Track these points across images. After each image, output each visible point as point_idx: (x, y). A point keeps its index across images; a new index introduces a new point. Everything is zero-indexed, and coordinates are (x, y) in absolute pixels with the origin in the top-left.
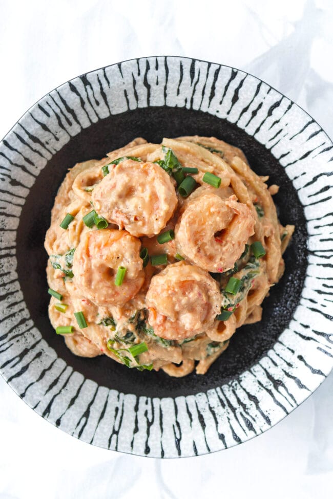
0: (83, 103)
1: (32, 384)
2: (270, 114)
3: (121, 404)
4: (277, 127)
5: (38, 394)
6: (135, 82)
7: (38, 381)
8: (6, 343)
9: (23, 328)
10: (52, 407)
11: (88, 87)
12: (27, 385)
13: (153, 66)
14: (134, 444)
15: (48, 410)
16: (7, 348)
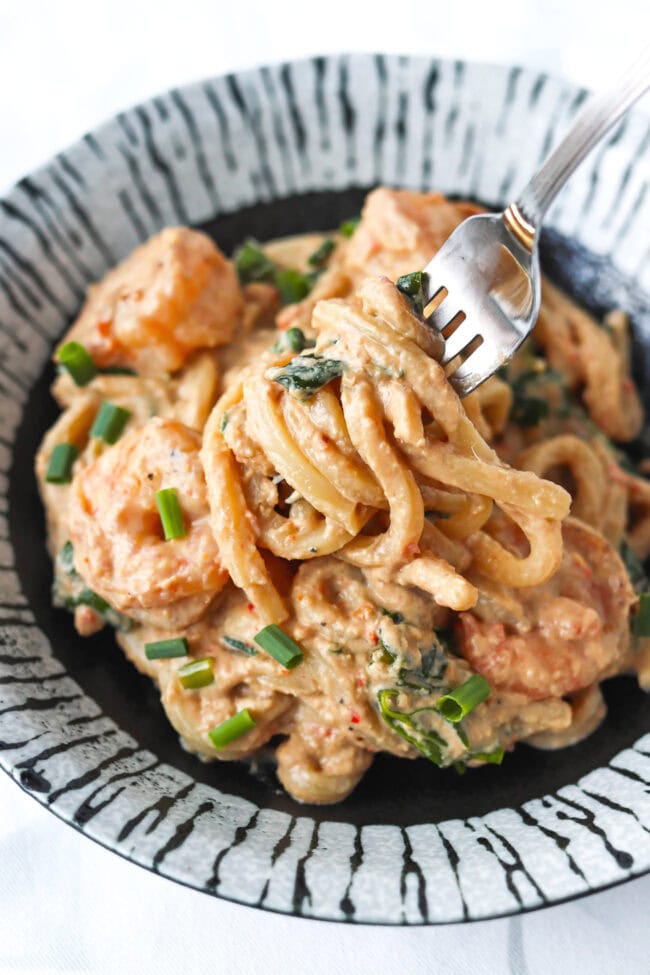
0: (45, 244)
1: (223, 853)
2: (430, 105)
3: (485, 830)
4: (460, 128)
5: (253, 867)
6: (133, 164)
7: (234, 844)
8: (104, 786)
9: (132, 764)
10: (310, 882)
11: (41, 201)
12: (213, 859)
13: (154, 115)
14: (580, 864)
15: (301, 890)
16: (113, 797)
